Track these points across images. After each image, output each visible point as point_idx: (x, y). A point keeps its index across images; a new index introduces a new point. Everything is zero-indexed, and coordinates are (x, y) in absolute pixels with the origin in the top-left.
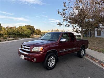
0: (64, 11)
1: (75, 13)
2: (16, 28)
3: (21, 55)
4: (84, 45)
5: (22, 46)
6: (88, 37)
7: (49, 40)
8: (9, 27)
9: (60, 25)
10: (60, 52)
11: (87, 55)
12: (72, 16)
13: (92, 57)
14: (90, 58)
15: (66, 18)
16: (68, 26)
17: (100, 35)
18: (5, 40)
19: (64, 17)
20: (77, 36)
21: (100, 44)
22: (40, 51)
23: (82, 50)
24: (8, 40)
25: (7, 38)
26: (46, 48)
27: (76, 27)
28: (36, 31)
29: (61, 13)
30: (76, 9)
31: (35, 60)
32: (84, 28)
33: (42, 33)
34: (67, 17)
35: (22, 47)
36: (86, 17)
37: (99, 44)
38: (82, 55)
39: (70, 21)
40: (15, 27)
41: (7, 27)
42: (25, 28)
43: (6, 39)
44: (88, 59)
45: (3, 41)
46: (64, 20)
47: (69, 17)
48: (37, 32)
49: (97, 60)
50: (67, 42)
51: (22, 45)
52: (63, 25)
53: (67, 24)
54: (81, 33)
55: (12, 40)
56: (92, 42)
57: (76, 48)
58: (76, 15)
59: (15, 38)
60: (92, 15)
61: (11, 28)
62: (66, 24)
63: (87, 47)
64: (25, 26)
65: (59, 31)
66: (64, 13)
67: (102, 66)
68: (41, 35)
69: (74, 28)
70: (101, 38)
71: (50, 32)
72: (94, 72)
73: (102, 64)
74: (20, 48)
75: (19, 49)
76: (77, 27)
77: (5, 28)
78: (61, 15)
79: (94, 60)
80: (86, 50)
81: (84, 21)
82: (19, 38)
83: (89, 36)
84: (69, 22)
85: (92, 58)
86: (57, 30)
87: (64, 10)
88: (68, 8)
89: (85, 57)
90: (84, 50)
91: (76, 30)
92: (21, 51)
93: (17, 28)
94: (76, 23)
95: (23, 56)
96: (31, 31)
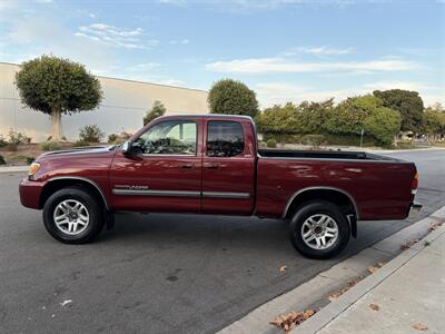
2: (335, 105)
40: (330, 102)
41: (304, 105)
42: (372, 106)
57: (247, 195)
96: (397, 113)
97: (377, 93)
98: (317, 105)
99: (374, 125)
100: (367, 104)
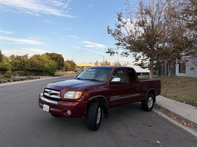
0: (119, 29)
1: (139, 32)
2: (29, 58)
3: (45, 106)
4: (154, 88)
5: (46, 90)
6: (162, 75)
7: (92, 80)
8: (16, 56)
9: (111, 53)
10: (111, 100)
11: (159, 107)
12: (133, 38)
13: (167, 110)
14: (163, 112)
15: (122, 41)
16: (126, 55)
17: (185, 73)
18: (9, 81)
19: (119, 38)
20: (143, 73)
21: (183, 89)
22: (77, 98)
23: (150, 98)
24: (14, 81)
25: (12, 77)
26: (87, 94)
27: (140, 57)
28: (67, 63)
29: (113, 32)
30: (140, 26)
31: (69, 112)
32: (154, 60)
33: (78, 67)
34: (124, 39)
35: (45, 92)
36: (158, 40)
37: (180, 88)
38: (149, 107)
39: (130, 46)
40: (26, 56)
41: (12, 57)
42: (46, 59)
43: (9, 79)
44: (159, 113)
45: (5, 82)
46: (118, 44)
47: (127, 39)
48: (69, 65)
49: (175, 115)
50: (123, 83)
51: (45, 88)
52: (117, 53)
53: (125, 52)
54: (150, 67)
55: (22, 80)
56: (169, 84)
57: (139, 94)
58: (141, 35)
59: (26, 77)
60: (169, 35)
61: (18, 58)
62: (123, 51)
63: (159, 93)
64: (46, 53)
65: (109, 64)
66: (119, 33)
67: (183, 124)
68: (76, 71)
69: (137, 60)
70: (185, 77)
71: (93, 65)
72: (169, 134)
73: (183, 121)
74: (42, 94)
75: (40, 96)
76: (142, 56)
77: (7, 59)
78: (114, 35)
79: (170, 116)
80: (156, 97)
81: (155, 47)
82: (35, 77)
83: (164, 74)
84: (127, 48)
85: (167, 112)
86: (106, 62)
87: (119, 26)
88: (125, 23)
89: (154, 110)
90: (152, 97)
91: (139, 62)
92: (43, 98)
93: (31, 58)
94: (140, 50)
95: (48, 107)
96: (56, 62)
97: (47, 54)
98: (20, 57)
99: (48, 67)
100: (44, 58)
